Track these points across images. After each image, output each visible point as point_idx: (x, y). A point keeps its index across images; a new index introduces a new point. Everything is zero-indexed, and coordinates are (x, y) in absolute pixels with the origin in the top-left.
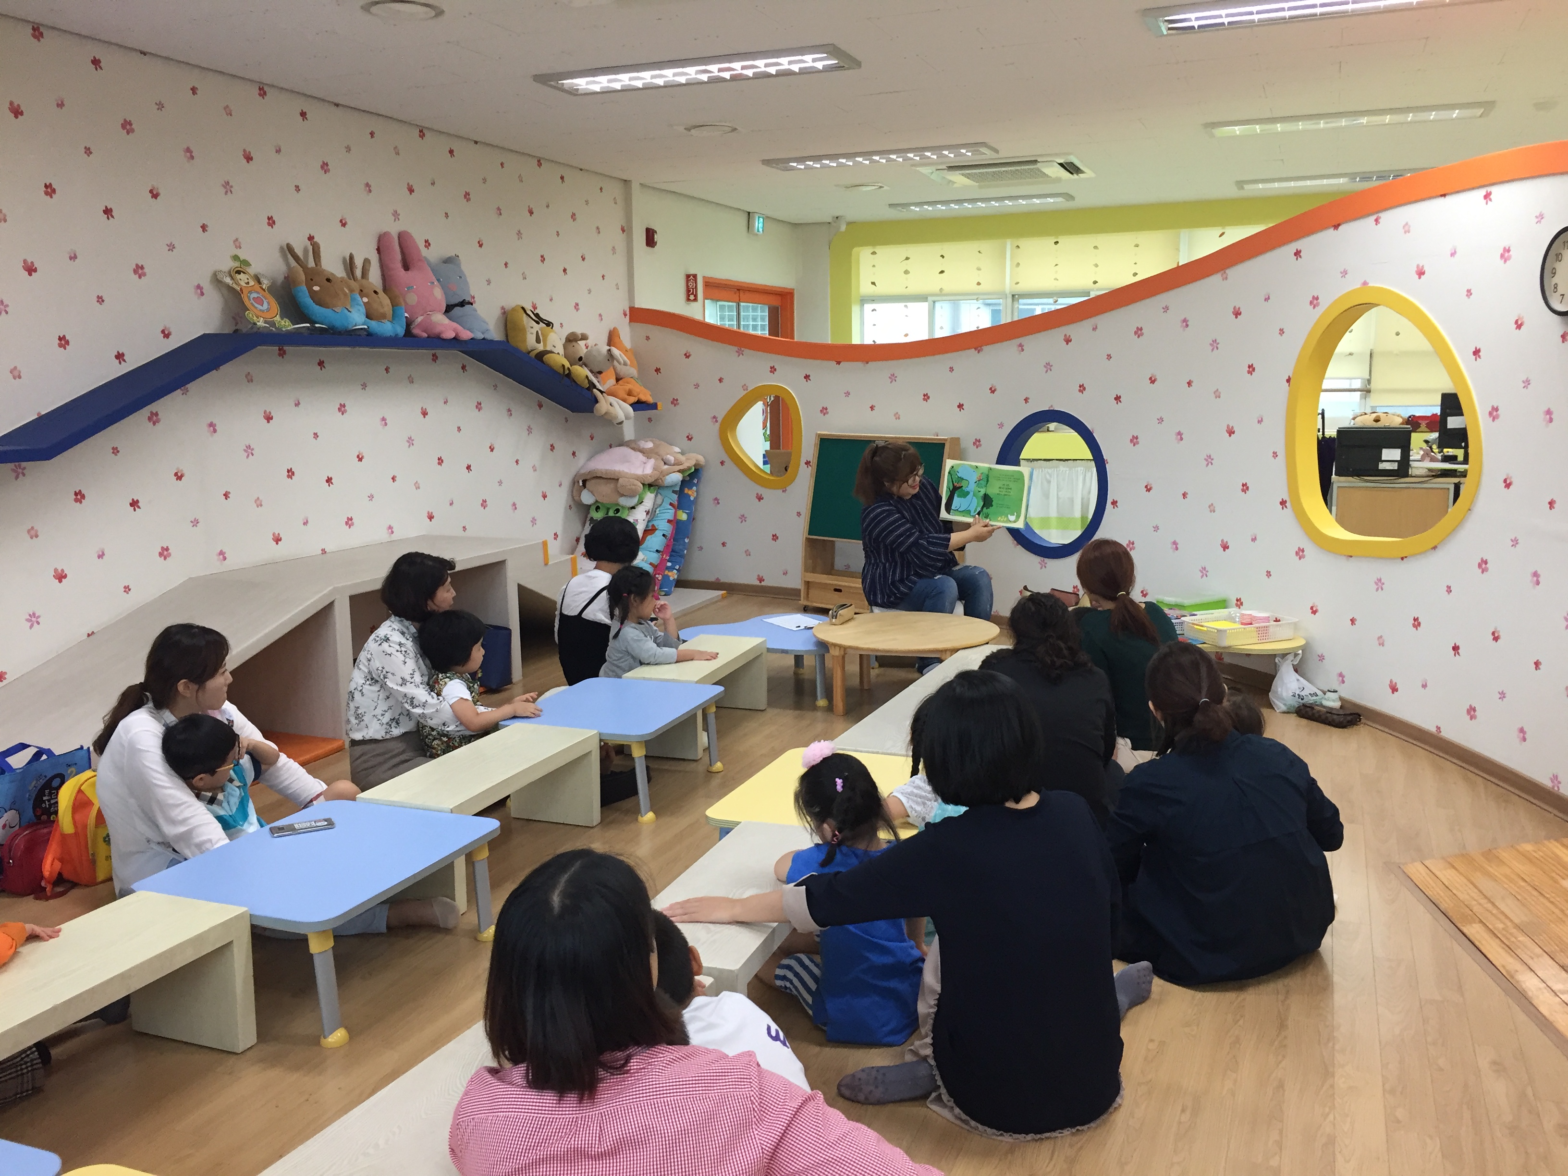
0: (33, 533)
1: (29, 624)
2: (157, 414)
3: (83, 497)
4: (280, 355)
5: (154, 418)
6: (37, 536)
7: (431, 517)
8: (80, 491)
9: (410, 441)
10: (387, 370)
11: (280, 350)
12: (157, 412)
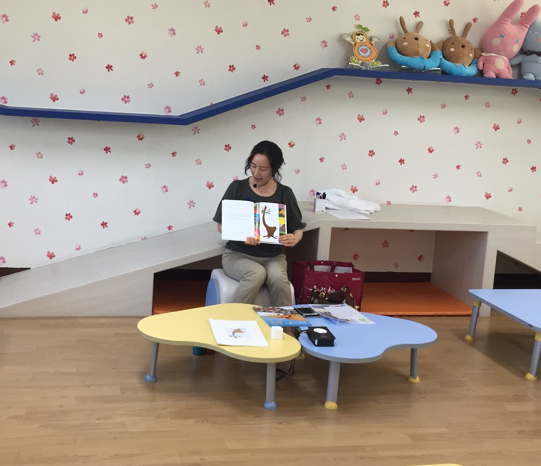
0: (198, 162)
1: (189, 206)
2: (283, 110)
3: (230, 148)
4: (377, 83)
5: (280, 112)
6: (200, 164)
7: (488, 197)
8: (229, 145)
9: (479, 145)
10: (466, 97)
11: (377, 80)
12: (283, 109)
